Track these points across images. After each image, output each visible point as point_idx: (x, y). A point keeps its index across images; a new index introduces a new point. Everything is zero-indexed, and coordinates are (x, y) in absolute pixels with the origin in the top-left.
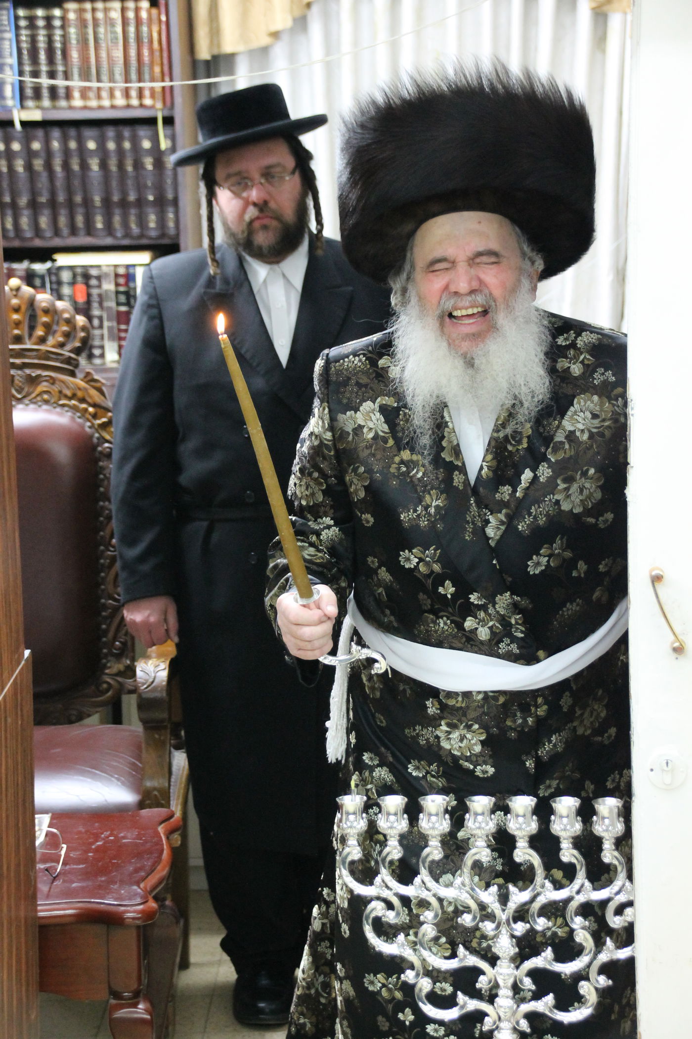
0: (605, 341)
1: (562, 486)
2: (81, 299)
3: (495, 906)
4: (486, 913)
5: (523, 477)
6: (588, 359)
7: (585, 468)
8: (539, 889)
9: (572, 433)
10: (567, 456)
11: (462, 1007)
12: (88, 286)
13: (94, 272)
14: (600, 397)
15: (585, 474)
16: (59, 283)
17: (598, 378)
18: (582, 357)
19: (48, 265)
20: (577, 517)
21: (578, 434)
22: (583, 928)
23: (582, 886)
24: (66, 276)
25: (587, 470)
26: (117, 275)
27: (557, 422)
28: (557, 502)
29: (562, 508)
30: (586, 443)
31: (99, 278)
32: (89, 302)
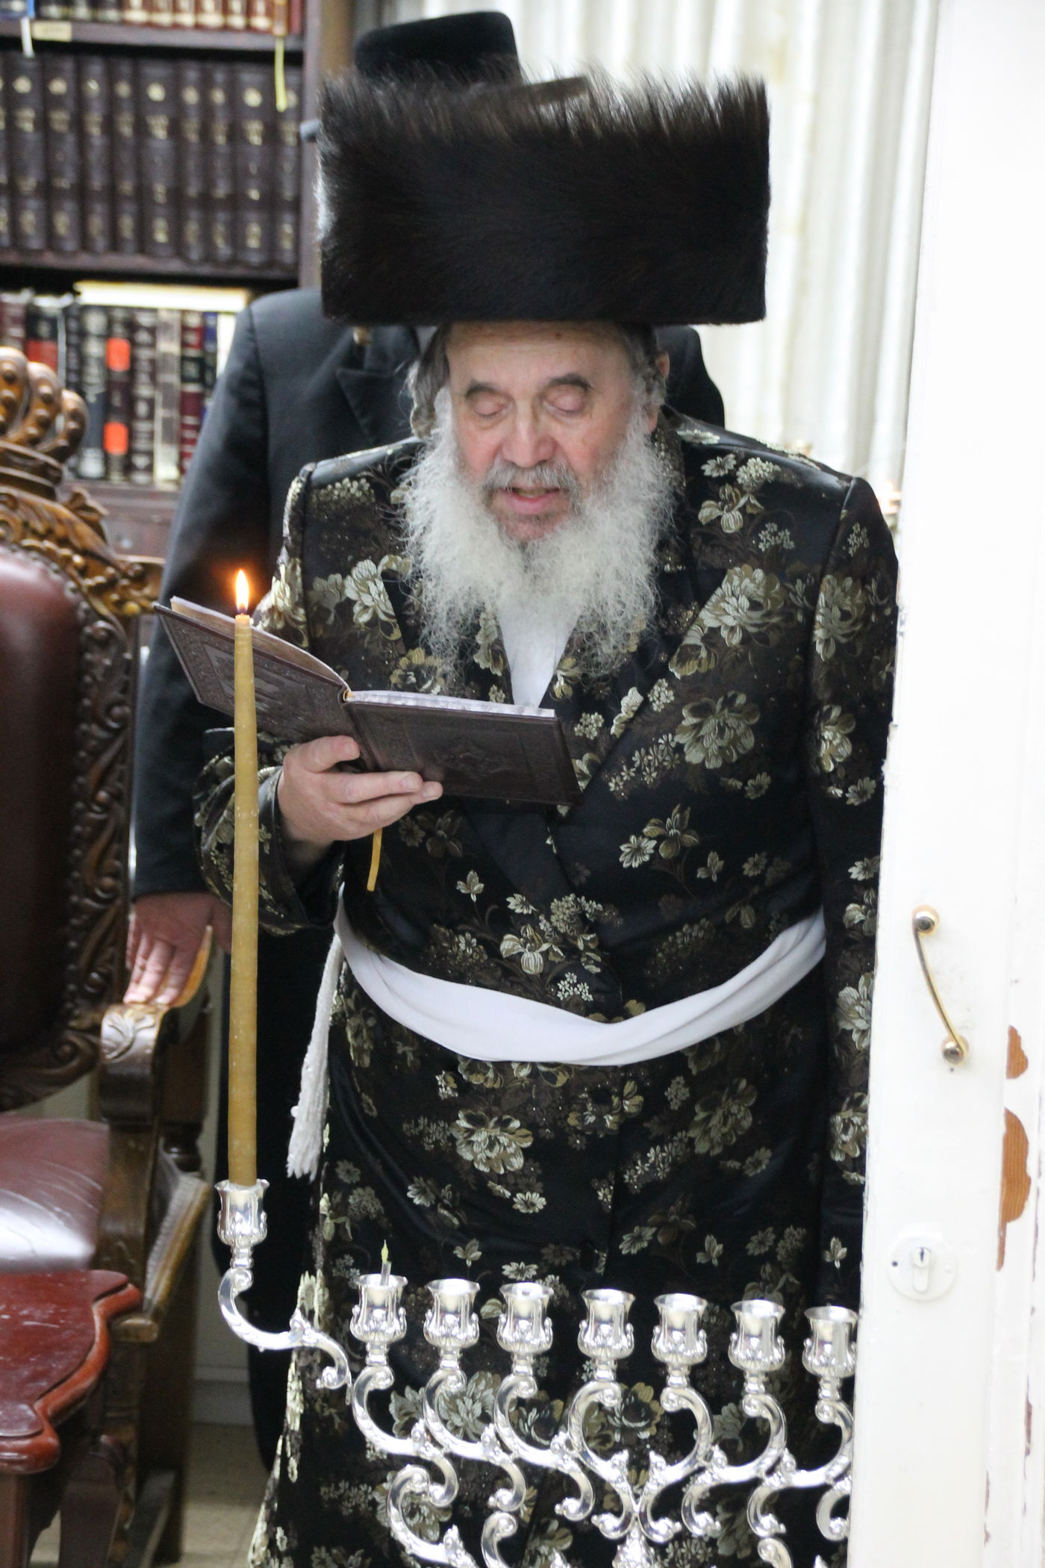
0: (786, 478)
1: (689, 720)
2: (119, 365)
5: (625, 702)
6: (754, 506)
7: (730, 694)
9: (714, 631)
10: (703, 670)
12: (133, 344)
13: (145, 320)
14: (766, 573)
15: (729, 703)
16: (83, 334)
17: (765, 541)
18: (743, 501)
19: (66, 300)
20: (712, 776)
21: (724, 633)
24: (95, 323)
25: (734, 697)
26: (185, 329)
27: (690, 613)
28: (679, 748)
29: (688, 758)
30: (737, 650)
31: (152, 331)
32: (132, 372)
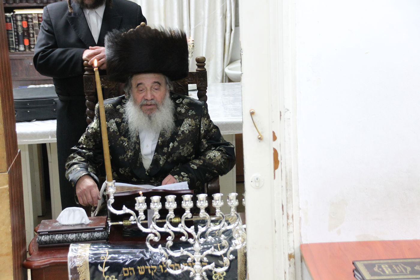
0: (191, 102)
1: (181, 148)
2: (25, 26)
3: (194, 233)
4: (190, 236)
5: (170, 145)
6: (187, 107)
7: (188, 142)
8: (209, 227)
9: (183, 131)
10: (182, 138)
11: (183, 269)
12: (28, 22)
13: (30, 16)
14: (191, 119)
15: (188, 144)
16: (17, 20)
17: (190, 113)
18: (185, 107)
19: (12, 14)
20: (186, 157)
21: (185, 131)
22: (225, 239)
23: (224, 224)
24: (19, 18)
25: (189, 143)
26: (39, 17)
27: (179, 128)
28: (180, 153)
29: (181, 155)
30: (188, 134)
31: (32, 19)
32: (28, 28)
